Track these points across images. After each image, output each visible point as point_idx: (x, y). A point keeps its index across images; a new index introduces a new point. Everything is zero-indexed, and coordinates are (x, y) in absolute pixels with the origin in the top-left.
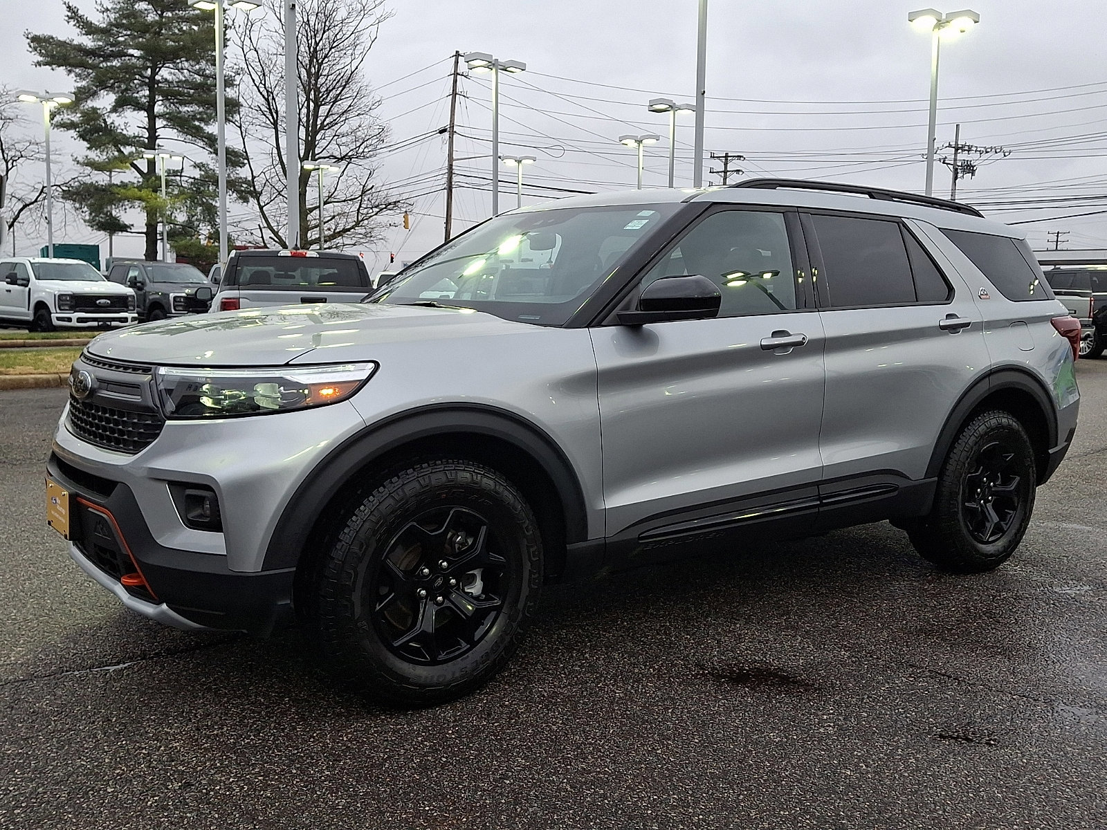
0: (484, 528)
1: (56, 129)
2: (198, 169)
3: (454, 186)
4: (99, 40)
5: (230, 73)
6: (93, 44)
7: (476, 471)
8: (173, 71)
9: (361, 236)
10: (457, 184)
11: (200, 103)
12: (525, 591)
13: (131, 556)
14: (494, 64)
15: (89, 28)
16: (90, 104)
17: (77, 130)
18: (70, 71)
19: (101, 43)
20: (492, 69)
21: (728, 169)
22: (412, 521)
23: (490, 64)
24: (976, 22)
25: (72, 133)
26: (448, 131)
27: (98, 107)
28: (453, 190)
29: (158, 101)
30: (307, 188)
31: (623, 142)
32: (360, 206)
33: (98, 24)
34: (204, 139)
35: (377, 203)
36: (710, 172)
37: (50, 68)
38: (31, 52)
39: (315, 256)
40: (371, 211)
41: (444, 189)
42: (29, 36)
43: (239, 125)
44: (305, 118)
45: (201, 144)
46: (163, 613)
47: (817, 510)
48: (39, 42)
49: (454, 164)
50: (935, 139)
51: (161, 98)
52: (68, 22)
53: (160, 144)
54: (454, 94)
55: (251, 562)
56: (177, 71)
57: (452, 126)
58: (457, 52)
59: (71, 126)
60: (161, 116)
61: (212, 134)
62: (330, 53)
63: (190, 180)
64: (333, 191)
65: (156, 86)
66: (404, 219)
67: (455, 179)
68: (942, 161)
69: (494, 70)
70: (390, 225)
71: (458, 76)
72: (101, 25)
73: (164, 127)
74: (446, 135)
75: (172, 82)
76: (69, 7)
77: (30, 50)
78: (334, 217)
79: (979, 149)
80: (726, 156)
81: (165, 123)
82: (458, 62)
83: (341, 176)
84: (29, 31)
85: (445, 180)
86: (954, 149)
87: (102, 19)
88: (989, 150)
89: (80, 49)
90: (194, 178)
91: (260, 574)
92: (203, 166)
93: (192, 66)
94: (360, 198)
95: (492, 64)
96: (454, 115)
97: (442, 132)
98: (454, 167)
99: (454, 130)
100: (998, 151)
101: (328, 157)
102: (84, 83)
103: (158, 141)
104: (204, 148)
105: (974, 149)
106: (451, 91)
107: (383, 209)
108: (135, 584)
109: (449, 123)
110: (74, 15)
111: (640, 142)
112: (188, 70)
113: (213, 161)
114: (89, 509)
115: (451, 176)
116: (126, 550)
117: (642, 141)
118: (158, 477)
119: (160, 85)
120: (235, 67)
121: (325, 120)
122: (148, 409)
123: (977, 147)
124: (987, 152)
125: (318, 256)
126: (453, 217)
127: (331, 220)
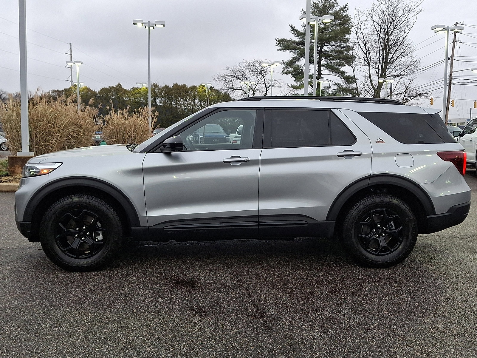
1: (283, 74)
2: (336, 85)
3: (452, 84)
4: (301, 38)
5: (352, 45)
6: (299, 40)
8: (329, 47)
10: (454, 83)
11: (339, 58)
15: (298, 34)
16: (297, 63)
17: (292, 74)
18: (291, 51)
19: (302, 39)
25: (290, 75)
26: (451, 59)
27: (299, 64)
28: (452, 86)
29: (323, 59)
32: (404, 96)
33: (301, 31)
34: (339, 73)
35: (412, 95)
37: (283, 51)
38: (277, 46)
40: (409, 98)
42: (277, 40)
43: (352, 66)
44: (382, 60)
45: (338, 75)
47: (256, 227)
48: (280, 42)
49: (452, 74)
51: (324, 58)
52: (291, 32)
53: (322, 77)
56: (330, 47)
57: (453, 56)
58: (456, 22)
59: (289, 72)
60: (324, 65)
61: (342, 71)
62: (394, 31)
63: (333, 90)
64: (393, 90)
65: (322, 53)
67: (453, 81)
69: (447, 31)
70: (418, 104)
71: (456, 33)
72: (302, 32)
73: (324, 70)
74: (450, 61)
75: (328, 51)
76: (291, 27)
77: (277, 45)
81: (324, 68)
83: (397, 84)
84: (278, 38)
85: (447, 82)
87: (303, 30)
89: (295, 42)
90: (335, 89)
92: (338, 84)
93: (336, 44)
94: (405, 93)
96: (454, 51)
98: (452, 76)
99: (453, 58)
101: (392, 76)
102: (296, 56)
103: (322, 76)
104: (339, 77)
106: (453, 41)
107: (415, 97)
109: (451, 55)
110: (293, 29)
112: (334, 45)
113: (343, 82)
115: (451, 80)
119: (324, 53)
120: (354, 42)
121: (391, 60)
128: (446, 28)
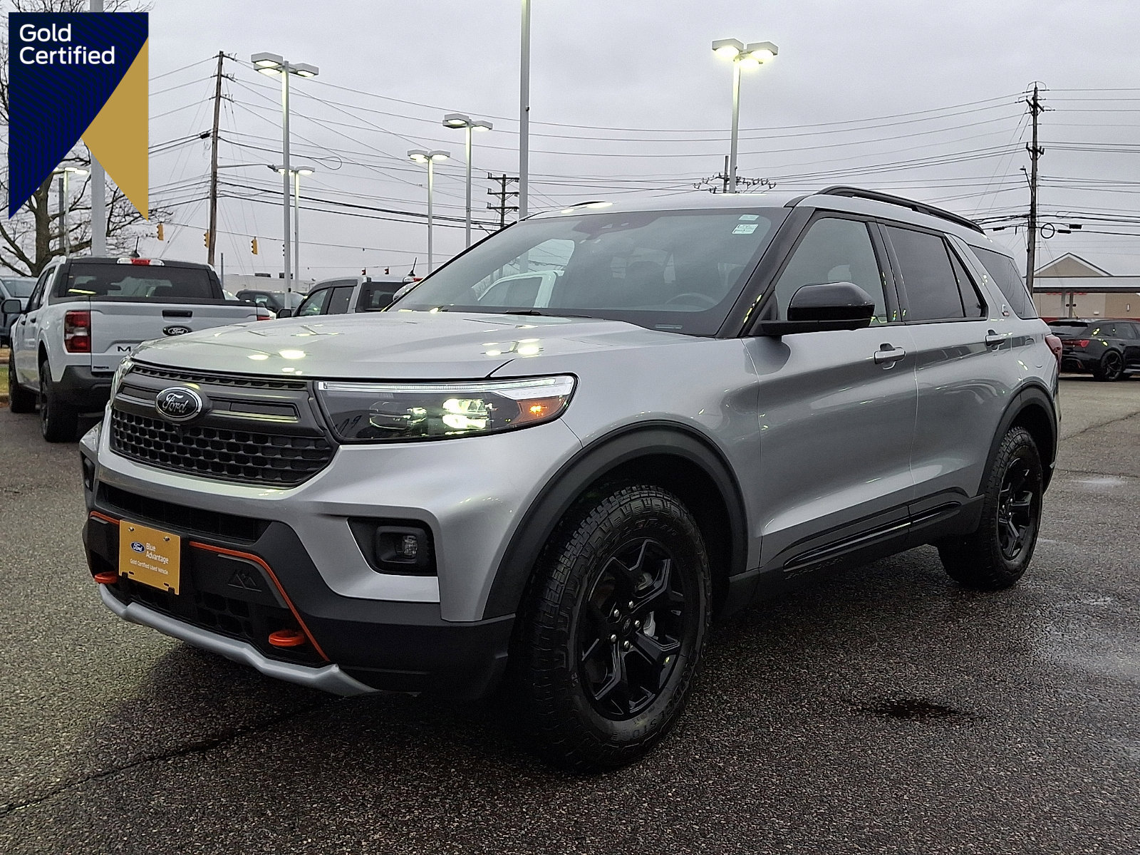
0: (667, 563)
3: (219, 196)
7: (665, 497)
9: (113, 247)
10: (221, 193)
12: (701, 631)
13: (294, 611)
14: (283, 67)
20: (281, 72)
21: (506, 191)
22: (612, 556)
23: (280, 66)
24: (775, 54)
26: (213, 136)
28: (218, 199)
30: (49, 193)
31: (412, 156)
32: (111, 215)
35: (130, 211)
36: (488, 193)
39: (160, 264)
40: (124, 220)
41: (208, 198)
46: (333, 677)
47: (907, 531)
49: (218, 172)
50: (737, 168)
54: (218, 97)
55: (470, 610)
57: (216, 130)
58: (221, 52)
64: (79, 196)
66: (157, 230)
67: (219, 187)
68: (713, 191)
69: (284, 73)
70: (147, 236)
71: (222, 78)
74: (209, 140)
78: (80, 225)
79: (746, 181)
80: (504, 178)
82: (222, 64)
83: (88, 181)
85: (208, 189)
86: (723, 180)
88: (756, 182)
91: (480, 623)
94: (111, 205)
95: (282, 66)
96: (218, 118)
97: (205, 136)
98: (218, 175)
99: (218, 135)
100: (764, 183)
101: (73, 159)
105: (742, 180)
106: (215, 93)
107: (137, 218)
108: (287, 645)
109: (212, 127)
111: (429, 158)
114: (219, 556)
115: (216, 185)
116: (284, 602)
117: (431, 157)
118: (334, 513)
122: (311, 432)
123: (744, 179)
124: (754, 184)
125: (163, 264)
126: (217, 229)
127: (76, 228)
128: (283, 65)
